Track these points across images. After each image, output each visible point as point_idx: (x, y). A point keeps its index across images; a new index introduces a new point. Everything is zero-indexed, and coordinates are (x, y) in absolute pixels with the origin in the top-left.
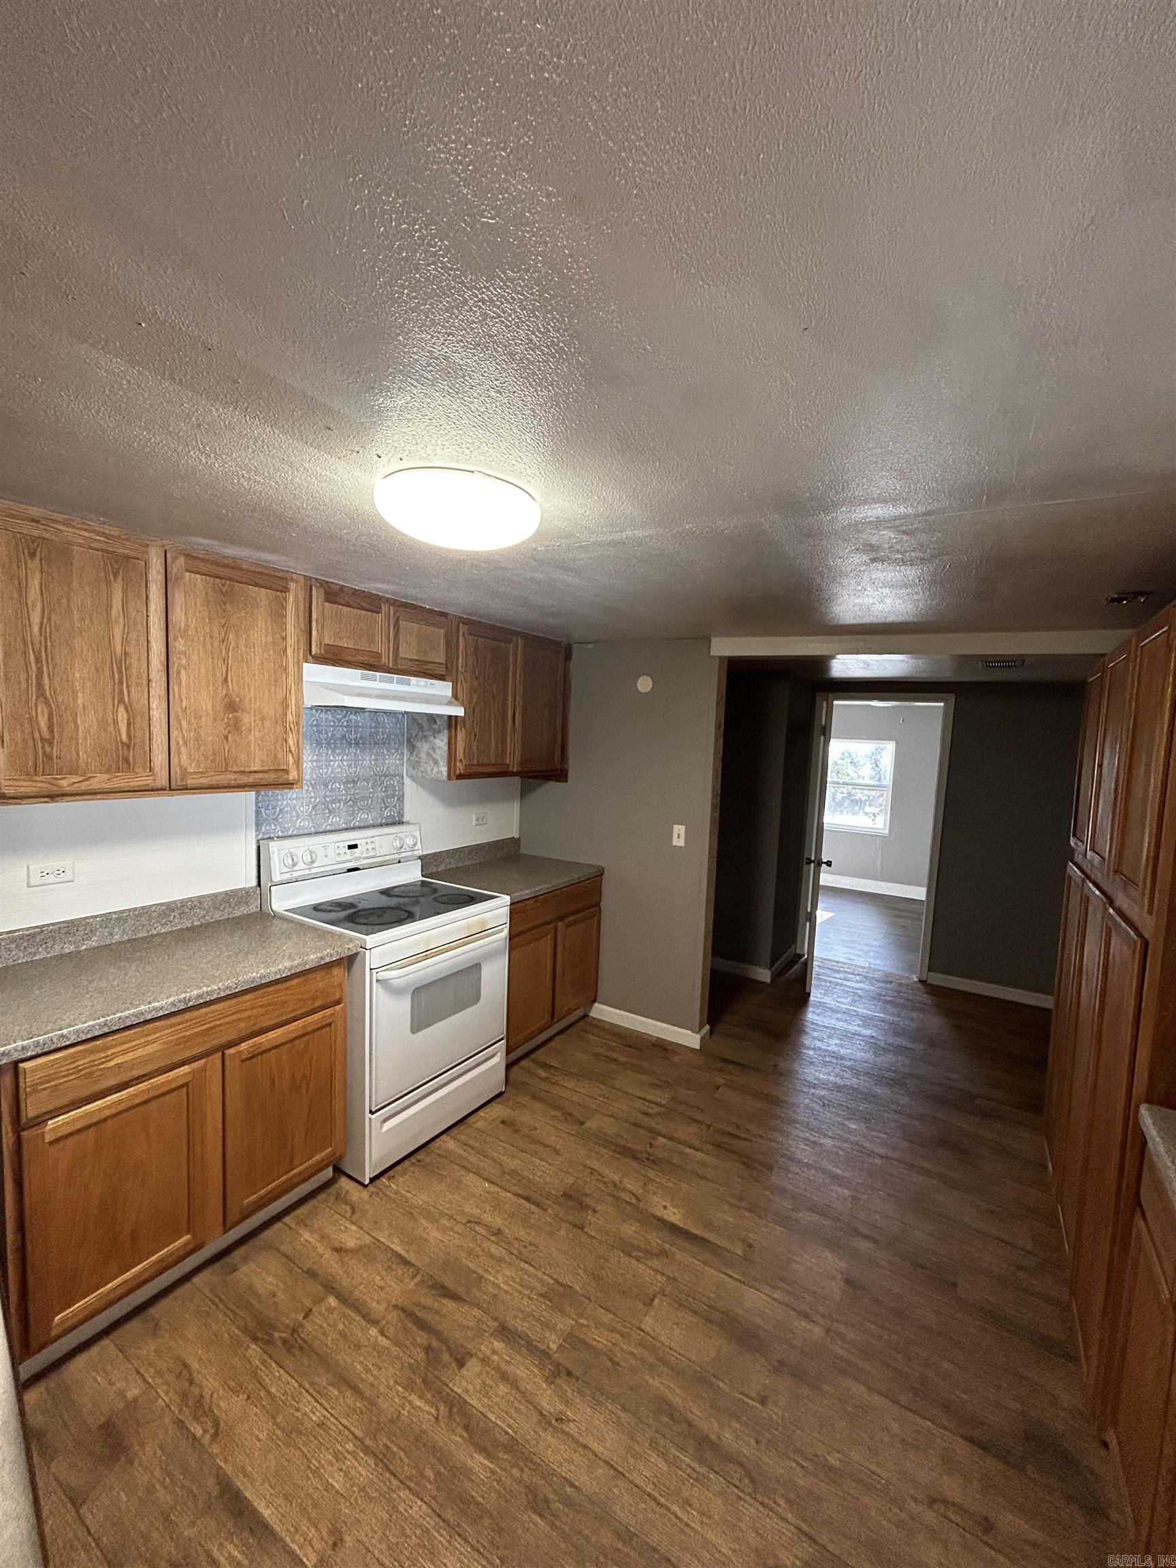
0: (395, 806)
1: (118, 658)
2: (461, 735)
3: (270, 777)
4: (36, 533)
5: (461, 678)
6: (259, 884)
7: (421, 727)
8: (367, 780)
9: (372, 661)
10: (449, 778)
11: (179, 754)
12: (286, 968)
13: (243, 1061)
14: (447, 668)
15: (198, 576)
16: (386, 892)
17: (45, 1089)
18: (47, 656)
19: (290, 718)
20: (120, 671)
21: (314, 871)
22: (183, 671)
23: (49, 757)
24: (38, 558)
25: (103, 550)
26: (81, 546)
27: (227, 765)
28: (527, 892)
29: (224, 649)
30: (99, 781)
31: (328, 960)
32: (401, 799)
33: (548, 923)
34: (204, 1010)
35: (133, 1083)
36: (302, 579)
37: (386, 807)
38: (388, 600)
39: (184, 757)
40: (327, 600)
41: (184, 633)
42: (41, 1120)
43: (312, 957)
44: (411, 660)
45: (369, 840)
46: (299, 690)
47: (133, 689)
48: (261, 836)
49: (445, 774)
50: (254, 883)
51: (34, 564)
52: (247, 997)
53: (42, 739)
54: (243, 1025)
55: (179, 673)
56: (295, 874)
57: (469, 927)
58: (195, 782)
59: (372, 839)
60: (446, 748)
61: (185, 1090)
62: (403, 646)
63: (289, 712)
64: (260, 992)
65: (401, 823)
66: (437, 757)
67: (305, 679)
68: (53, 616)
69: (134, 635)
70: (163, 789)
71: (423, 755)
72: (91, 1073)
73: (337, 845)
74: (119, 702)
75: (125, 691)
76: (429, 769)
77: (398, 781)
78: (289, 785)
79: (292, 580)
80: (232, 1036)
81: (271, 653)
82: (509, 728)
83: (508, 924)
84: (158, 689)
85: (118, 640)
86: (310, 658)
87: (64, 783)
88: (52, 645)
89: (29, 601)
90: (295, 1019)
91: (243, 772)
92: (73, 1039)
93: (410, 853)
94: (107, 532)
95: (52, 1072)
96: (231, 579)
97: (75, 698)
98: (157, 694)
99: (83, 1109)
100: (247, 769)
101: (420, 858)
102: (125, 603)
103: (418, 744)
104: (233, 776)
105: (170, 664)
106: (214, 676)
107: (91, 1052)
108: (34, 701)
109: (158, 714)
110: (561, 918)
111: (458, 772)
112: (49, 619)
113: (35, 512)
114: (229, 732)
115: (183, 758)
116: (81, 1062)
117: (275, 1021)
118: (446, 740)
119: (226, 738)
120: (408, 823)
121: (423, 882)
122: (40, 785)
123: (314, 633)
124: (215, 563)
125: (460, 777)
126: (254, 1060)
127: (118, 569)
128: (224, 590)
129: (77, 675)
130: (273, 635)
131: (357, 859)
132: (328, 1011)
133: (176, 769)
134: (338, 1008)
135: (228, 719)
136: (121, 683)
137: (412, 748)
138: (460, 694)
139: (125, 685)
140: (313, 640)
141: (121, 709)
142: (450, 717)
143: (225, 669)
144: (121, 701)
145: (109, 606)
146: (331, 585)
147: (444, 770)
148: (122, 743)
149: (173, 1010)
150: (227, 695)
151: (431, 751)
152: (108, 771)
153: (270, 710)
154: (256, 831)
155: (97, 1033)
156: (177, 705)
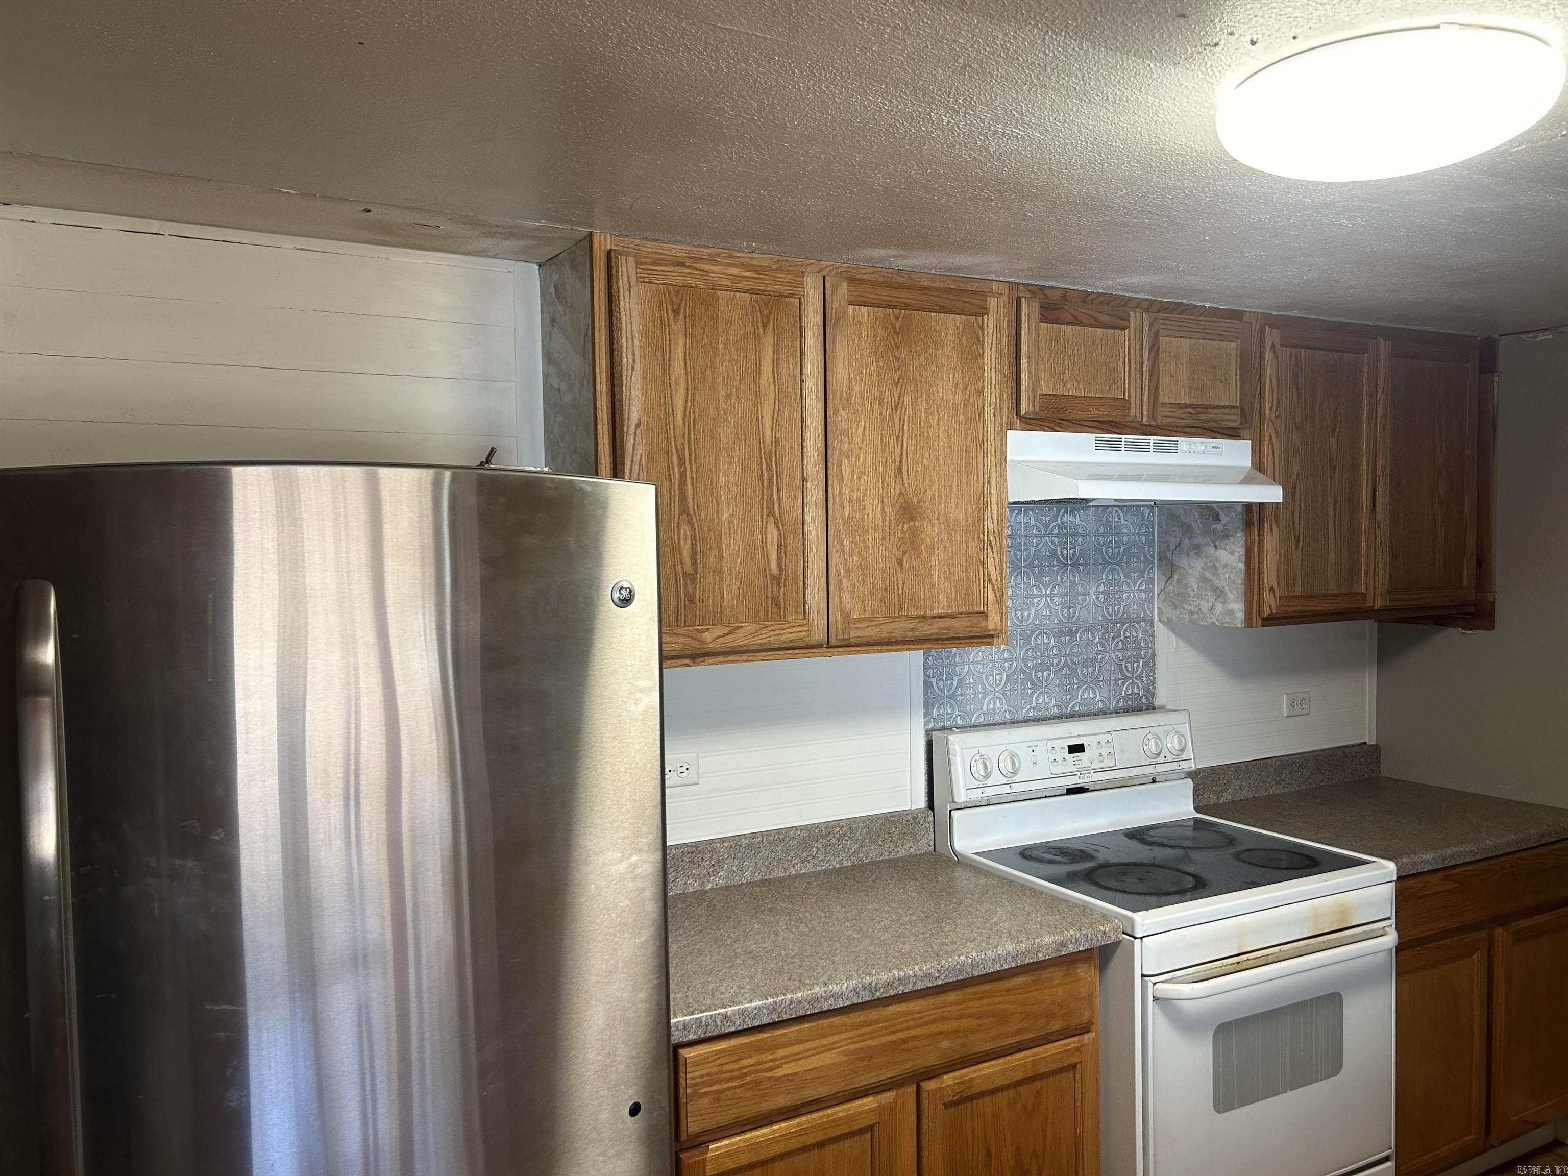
0: (1139, 677)
1: (767, 450)
2: (1271, 541)
3: (960, 625)
4: (680, 280)
5: (1268, 430)
6: (931, 805)
7: (1187, 529)
8: (1090, 629)
9: (1116, 415)
10: (1249, 622)
11: (840, 590)
12: (1008, 954)
13: (947, 1106)
14: (1243, 414)
15: (864, 309)
16: (1137, 835)
17: (706, 1094)
18: (690, 455)
19: (989, 525)
20: (770, 469)
21: (1017, 788)
22: (846, 462)
23: (691, 600)
24: (682, 316)
25: (751, 291)
26: (728, 289)
27: (901, 608)
28: (1427, 857)
29: (897, 420)
30: (746, 635)
31: (1071, 948)
32: (1150, 663)
33: (1476, 927)
34: (894, 1008)
35: (804, 1110)
36: (1004, 289)
37: (1126, 678)
38: (1139, 303)
39: (846, 596)
40: (1044, 319)
41: (846, 401)
42: (701, 1141)
43: (1047, 939)
44: (1180, 406)
45: (1103, 738)
46: (1002, 477)
47: (784, 493)
48: (931, 725)
49: (1240, 615)
50: (921, 803)
51: (678, 326)
52: (951, 997)
53: (684, 574)
54: (945, 1044)
55: (840, 465)
56: (989, 792)
57: (1316, 916)
58: (861, 633)
59: (1108, 737)
60: (1242, 566)
61: (868, 1136)
62: (1165, 382)
63: (987, 514)
64: (970, 990)
65: (1151, 708)
66: (1221, 584)
67: (1008, 458)
68: (697, 397)
69: (785, 413)
70: (820, 646)
71: (1194, 583)
72: (757, 1083)
73: (1051, 744)
74: (768, 515)
75: (775, 497)
76: (1205, 606)
77: (1145, 631)
78: (986, 638)
79: (994, 295)
80: (932, 1059)
81: (962, 418)
82: (1364, 523)
83: (1393, 920)
84: (814, 492)
85: (768, 424)
86: (1017, 422)
87: (708, 637)
88: (696, 439)
89: (673, 379)
90: (1019, 1048)
91: (924, 617)
92: (738, 1025)
93: (1174, 766)
94: (755, 263)
95: (715, 1070)
96: (907, 307)
97: (719, 514)
98: (813, 499)
99: (747, 1136)
100: (929, 613)
101: (1192, 775)
102: (776, 363)
103: (1183, 562)
104: (909, 625)
105: (829, 452)
106: (884, 464)
107: (759, 1048)
108: (676, 519)
109: (814, 530)
110: (1502, 920)
111: (1267, 611)
112: (693, 400)
113: (679, 251)
114: (904, 553)
115: (845, 598)
116: (745, 1062)
117: (989, 1046)
118: (1240, 551)
119: (900, 562)
120: (1163, 708)
121: (1196, 820)
122: (682, 640)
123: (1024, 377)
124: (888, 285)
125: (1269, 621)
126: (962, 1107)
127: (768, 317)
128: (898, 325)
129: (722, 479)
130: (965, 389)
131: (1084, 771)
132: (1072, 1042)
133: (836, 615)
134: (1086, 1038)
135: (903, 532)
136: (770, 486)
137: (1170, 568)
138: (1267, 463)
139: (775, 488)
140: (1023, 389)
141: (771, 527)
142: (1248, 507)
143: (898, 451)
144: (771, 513)
145: (758, 372)
146: (1047, 292)
147: (1238, 608)
148: (771, 575)
149: (856, 1001)
150: (901, 493)
151: (1208, 575)
152: (755, 619)
153: (959, 513)
154: (925, 716)
155: (766, 1021)
156: (837, 515)
